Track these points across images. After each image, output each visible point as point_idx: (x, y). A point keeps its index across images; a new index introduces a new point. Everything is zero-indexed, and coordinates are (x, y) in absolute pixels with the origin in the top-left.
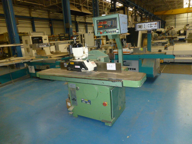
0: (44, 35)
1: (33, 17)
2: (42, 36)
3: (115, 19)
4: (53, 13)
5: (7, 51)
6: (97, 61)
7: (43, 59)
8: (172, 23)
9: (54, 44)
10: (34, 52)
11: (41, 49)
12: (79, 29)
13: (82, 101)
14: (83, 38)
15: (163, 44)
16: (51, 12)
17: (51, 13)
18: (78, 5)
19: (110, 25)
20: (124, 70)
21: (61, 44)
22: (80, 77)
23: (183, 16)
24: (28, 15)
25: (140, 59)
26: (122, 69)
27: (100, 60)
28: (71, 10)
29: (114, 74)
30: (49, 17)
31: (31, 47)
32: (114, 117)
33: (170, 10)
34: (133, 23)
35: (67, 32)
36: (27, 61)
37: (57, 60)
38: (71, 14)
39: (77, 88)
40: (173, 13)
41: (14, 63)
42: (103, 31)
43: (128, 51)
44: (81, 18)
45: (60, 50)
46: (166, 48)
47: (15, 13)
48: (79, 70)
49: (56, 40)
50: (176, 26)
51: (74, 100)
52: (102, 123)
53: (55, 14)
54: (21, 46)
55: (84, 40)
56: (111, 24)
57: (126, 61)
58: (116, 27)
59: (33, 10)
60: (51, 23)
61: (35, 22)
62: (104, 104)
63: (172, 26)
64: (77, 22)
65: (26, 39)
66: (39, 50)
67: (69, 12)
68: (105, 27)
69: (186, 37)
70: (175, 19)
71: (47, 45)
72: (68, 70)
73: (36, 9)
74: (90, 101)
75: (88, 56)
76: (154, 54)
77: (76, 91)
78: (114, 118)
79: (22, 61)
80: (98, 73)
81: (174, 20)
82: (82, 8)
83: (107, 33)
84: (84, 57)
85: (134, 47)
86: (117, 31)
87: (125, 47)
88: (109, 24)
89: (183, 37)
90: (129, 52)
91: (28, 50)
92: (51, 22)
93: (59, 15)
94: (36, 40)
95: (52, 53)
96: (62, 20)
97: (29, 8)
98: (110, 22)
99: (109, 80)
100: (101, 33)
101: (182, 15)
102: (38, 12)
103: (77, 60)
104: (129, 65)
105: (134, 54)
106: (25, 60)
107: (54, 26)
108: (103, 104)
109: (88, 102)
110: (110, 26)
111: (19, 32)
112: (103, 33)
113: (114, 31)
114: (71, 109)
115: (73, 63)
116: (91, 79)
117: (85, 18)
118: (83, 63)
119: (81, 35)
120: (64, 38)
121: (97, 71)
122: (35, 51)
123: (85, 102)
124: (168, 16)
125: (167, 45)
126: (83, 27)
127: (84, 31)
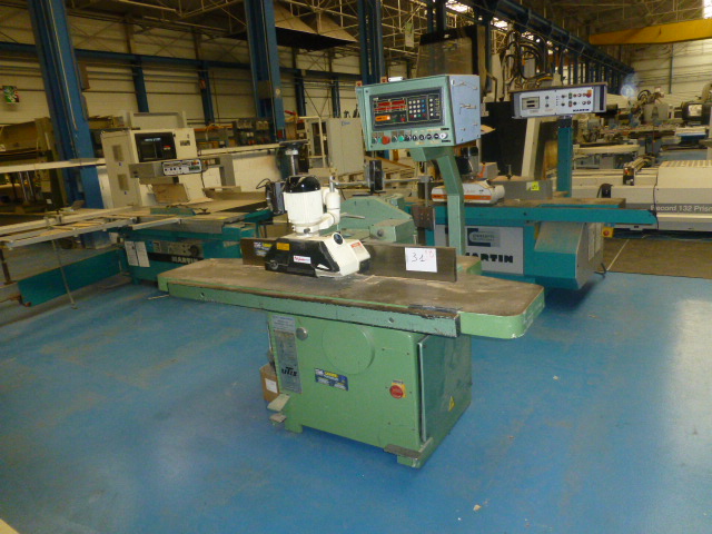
0: (181, 126)
1: (139, 56)
2: (173, 131)
3: (436, 92)
4: (212, 37)
5: (49, 183)
6: (372, 237)
7: (176, 219)
8: (657, 73)
9: (217, 161)
10: (145, 190)
11: (171, 181)
12: (307, 100)
13: (317, 377)
14: (323, 138)
15: (620, 160)
16: (205, 37)
17: (206, 41)
18: (304, 10)
19: (417, 113)
20: (468, 271)
21: (242, 157)
22: (312, 296)
23: (700, 47)
24: (121, 49)
25: (530, 224)
26: (458, 266)
27: (380, 235)
28: (278, 30)
29: (431, 288)
30: (197, 55)
31: (135, 173)
32: (428, 437)
33: (649, 25)
34: (507, 82)
35: (263, 115)
36: (119, 224)
37: (228, 223)
38: (280, 43)
39: (299, 331)
40: (664, 38)
41: (75, 231)
42: (393, 133)
43: (486, 193)
44: (315, 58)
45: (237, 184)
46: (628, 178)
47: (76, 42)
48: (307, 271)
49: (222, 143)
50: (674, 88)
51: (290, 372)
52: (389, 456)
53: (220, 44)
54: (98, 167)
55: (325, 142)
56: (421, 108)
57: (476, 230)
58: (437, 120)
59: (138, 28)
60: (203, 76)
61: (145, 72)
62: (396, 392)
63: (658, 90)
64: (300, 70)
65: (115, 143)
66: (164, 185)
67: (272, 38)
68: (402, 120)
69: (707, 131)
70: (671, 58)
71: (193, 167)
72: (268, 268)
73: (152, 26)
74: (346, 379)
75: (338, 220)
76: (580, 204)
77: (297, 342)
78: (431, 439)
79: (104, 226)
80: (372, 280)
81: (666, 64)
82: (320, 21)
83: (407, 139)
84: (325, 226)
85: (509, 177)
86: (443, 135)
87: (475, 177)
88: (413, 109)
89: (698, 130)
90: (488, 198)
91: (122, 183)
92: (203, 73)
93: (234, 46)
94: (151, 144)
95: (209, 193)
96: (246, 67)
97: (124, 22)
98: (416, 104)
99: (412, 310)
100: (386, 141)
101: (697, 47)
102: (157, 36)
103: (301, 234)
104: (488, 245)
105: (508, 203)
106: (114, 220)
107: (217, 87)
108: (391, 390)
109: (340, 382)
110: (418, 118)
111: (92, 114)
112: (394, 140)
113: (432, 134)
114: (278, 404)
115: (286, 247)
116: (348, 305)
117: (331, 57)
118: (321, 249)
119: (316, 126)
120: (252, 134)
121: (370, 274)
122: (150, 186)
123: (330, 380)
124: (643, 48)
125: (632, 165)
126: (324, 92)
127: (327, 106)
